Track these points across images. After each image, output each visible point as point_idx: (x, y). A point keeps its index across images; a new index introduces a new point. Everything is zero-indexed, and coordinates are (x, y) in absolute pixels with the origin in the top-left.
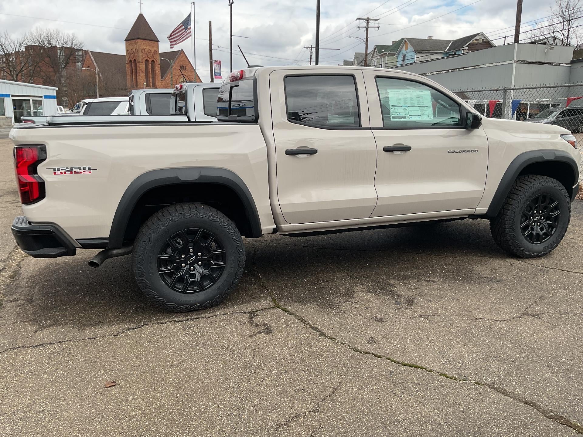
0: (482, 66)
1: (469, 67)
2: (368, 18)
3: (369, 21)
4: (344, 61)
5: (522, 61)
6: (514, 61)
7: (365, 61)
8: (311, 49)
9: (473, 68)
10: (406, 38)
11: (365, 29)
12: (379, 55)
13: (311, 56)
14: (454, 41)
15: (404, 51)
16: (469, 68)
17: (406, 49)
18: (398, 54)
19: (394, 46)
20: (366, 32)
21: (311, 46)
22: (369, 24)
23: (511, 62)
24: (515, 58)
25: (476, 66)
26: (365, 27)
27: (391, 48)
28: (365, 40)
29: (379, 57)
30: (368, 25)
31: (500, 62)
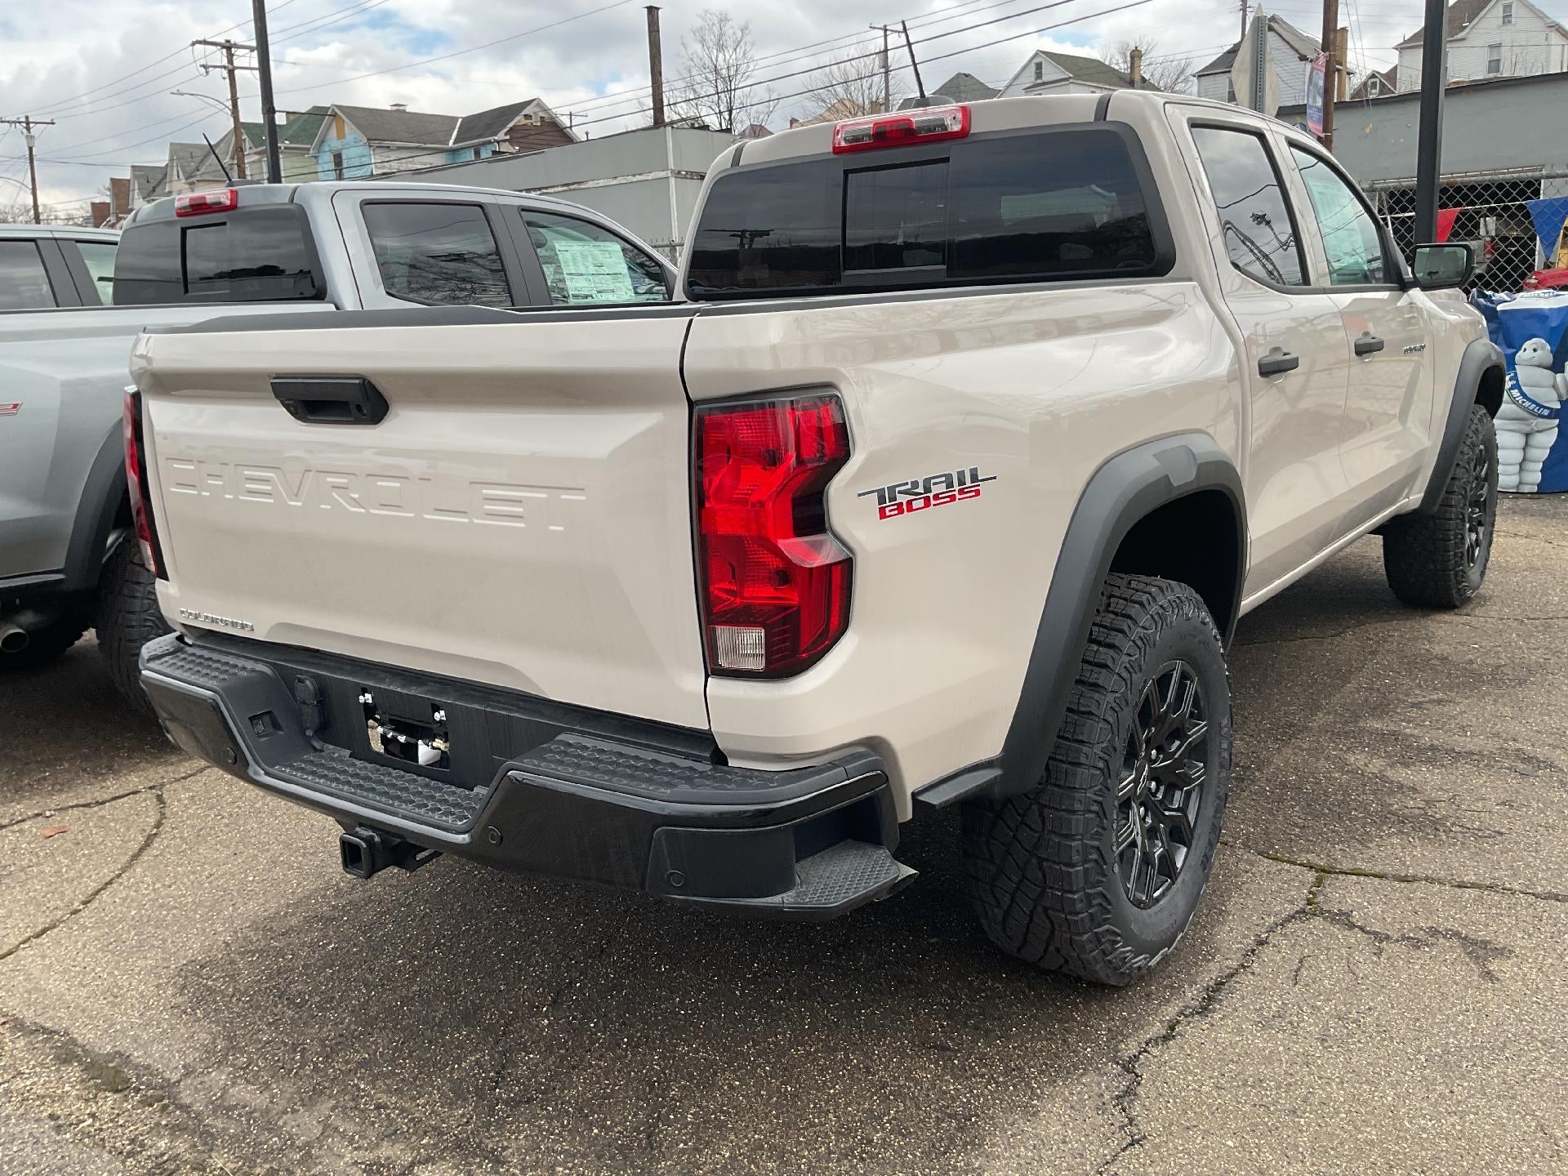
0: (590, 184)
1: (553, 187)
2: (228, 41)
3: (233, 50)
4: (132, 167)
5: (687, 172)
6: (669, 172)
7: (239, 166)
8: (28, 129)
9: (565, 188)
10: (337, 106)
11: (225, 73)
12: (255, 150)
13: (31, 149)
14: (464, 119)
15: (333, 142)
16: (556, 189)
17: (341, 135)
18: (319, 150)
19: (295, 127)
20: (228, 80)
21: (27, 118)
22: (235, 57)
23: (662, 174)
24: (671, 166)
25: (573, 184)
26: (225, 67)
27: (290, 132)
28: (229, 104)
29: (257, 157)
30: (230, 61)
31: (634, 175)
